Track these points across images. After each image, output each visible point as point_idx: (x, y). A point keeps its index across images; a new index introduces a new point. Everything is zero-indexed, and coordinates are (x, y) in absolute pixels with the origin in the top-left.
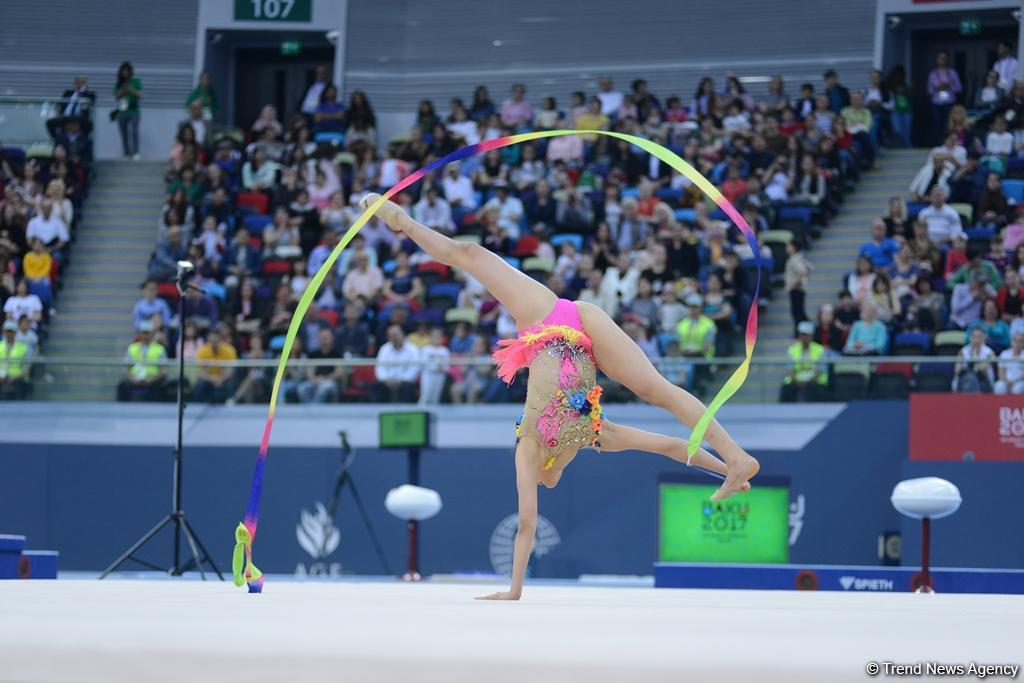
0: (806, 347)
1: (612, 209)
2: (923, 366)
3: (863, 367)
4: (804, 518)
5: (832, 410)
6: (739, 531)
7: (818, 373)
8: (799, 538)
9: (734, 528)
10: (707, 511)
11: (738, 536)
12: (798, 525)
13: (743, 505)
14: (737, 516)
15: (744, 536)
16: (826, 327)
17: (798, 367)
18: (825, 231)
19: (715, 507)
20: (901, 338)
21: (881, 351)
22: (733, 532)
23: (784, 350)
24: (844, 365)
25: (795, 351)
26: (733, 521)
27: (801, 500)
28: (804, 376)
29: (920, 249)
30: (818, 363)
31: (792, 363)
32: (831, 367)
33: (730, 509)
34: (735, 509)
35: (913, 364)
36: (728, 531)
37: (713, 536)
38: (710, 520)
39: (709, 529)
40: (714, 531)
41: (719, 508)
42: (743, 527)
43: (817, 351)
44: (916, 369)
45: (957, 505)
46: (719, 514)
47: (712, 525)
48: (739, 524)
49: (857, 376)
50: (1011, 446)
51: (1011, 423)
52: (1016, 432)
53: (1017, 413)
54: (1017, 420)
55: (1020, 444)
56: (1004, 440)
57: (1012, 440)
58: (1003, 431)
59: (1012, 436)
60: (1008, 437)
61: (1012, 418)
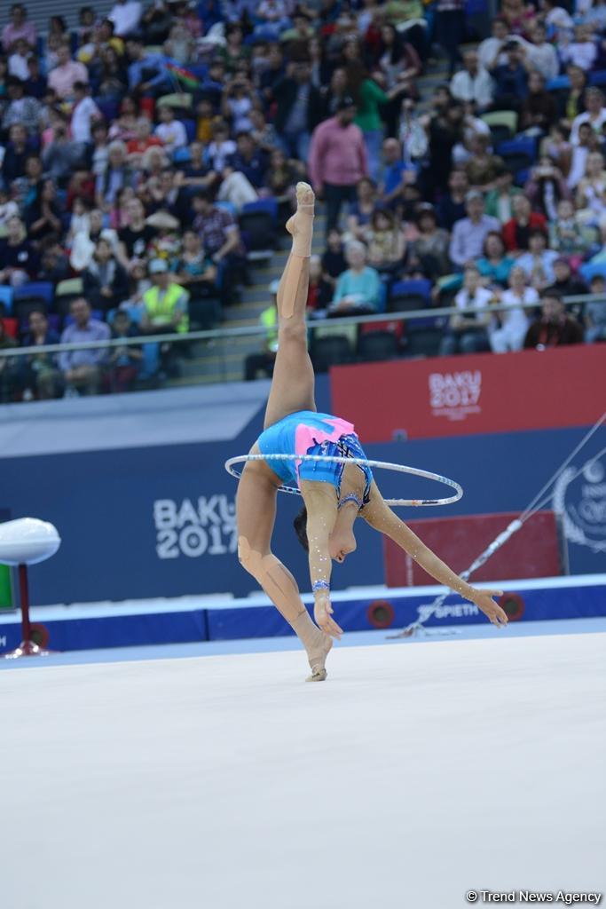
1: (101, 154)
3: (347, 328)
17: (271, 334)
20: (398, 290)
21: (372, 307)
24: (327, 329)
25: (267, 316)
31: (265, 332)
45: (56, 548)
49: (342, 339)
50: (444, 419)
51: (443, 391)
52: (450, 402)
53: (449, 381)
54: (449, 388)
55: (455, 416)
56: (437, 413)
57: (446, 412)
58: (436, 402)
59: (446, 406)
60: (441, 408)
61: (443, 387)
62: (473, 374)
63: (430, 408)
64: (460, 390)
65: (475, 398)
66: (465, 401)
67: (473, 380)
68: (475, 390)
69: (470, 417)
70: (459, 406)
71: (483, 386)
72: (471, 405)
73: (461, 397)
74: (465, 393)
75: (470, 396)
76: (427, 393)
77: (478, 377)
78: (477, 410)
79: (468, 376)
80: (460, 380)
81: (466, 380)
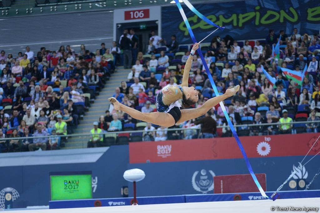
0: (96, 130)
2: (133, 134)
3: (114, 135)
4: (97, 184)
5: (105, 149)
6: (76, 189)
7: (100, 138)
8: (96, 190)
9: (74, 188)
10: (66, 183)
11: (76, 191)
12: (96, 186)
13: (77, 181)
14: (75, 184)
15: (78, 191)
16: (102, 122)
17: (93, 136)
18: (101, 93)
19: (68, 182)
20: (126, 125)
21: (120, 130)
22: (74, 189)
23: (89, 131)
24: (108, 135)
25: (93, 131)
26: (74, 186)
27: (96, 178)
28: (95, 139)
29: (130, 97)
30: (100, 134)
31: (92, 135)
32: (104, 135)
33: (73, 182)
34: (75, 182)
35: (130, 133)
36: (73, 189)
37: (68, 191)
38: (67, 186)
39: (67, 189)
40: (68, 189)
41: (70, 182)
42: (77, 188)
43: (100, 131)
44: (131, 135)
45: (144, 177)
46: (70, 184)
47: (67, 187)
48: (76, 187)
49: (113, 138)
50: (161, 157)
51: (161, 150)
52: (162, 153)
53: (162, 147)
54: (162, 149)
55: (164, 157)
56: (159, 156)
57: (161, 155)
58: (158, 153)
59: (161, 154)
60: (160, 154)
61: (161, 149)
62: (169, 146)
63: (157, 154)
64: (165, 150)
65: (170, 152)
66: (167, 153)
67: (169, 147)
68: (170, 150)
69: (168, 157)
70: (165, 154)
71: (172, 149)
72: (168, 154)
73: (166, 152)
74: (167, 151)
75: (168, 151)
76: (156, 150)
77: (171, 146)
78: (170, 155)
79: (168, 146)
80: (165, 147)
81: (167, 147)
